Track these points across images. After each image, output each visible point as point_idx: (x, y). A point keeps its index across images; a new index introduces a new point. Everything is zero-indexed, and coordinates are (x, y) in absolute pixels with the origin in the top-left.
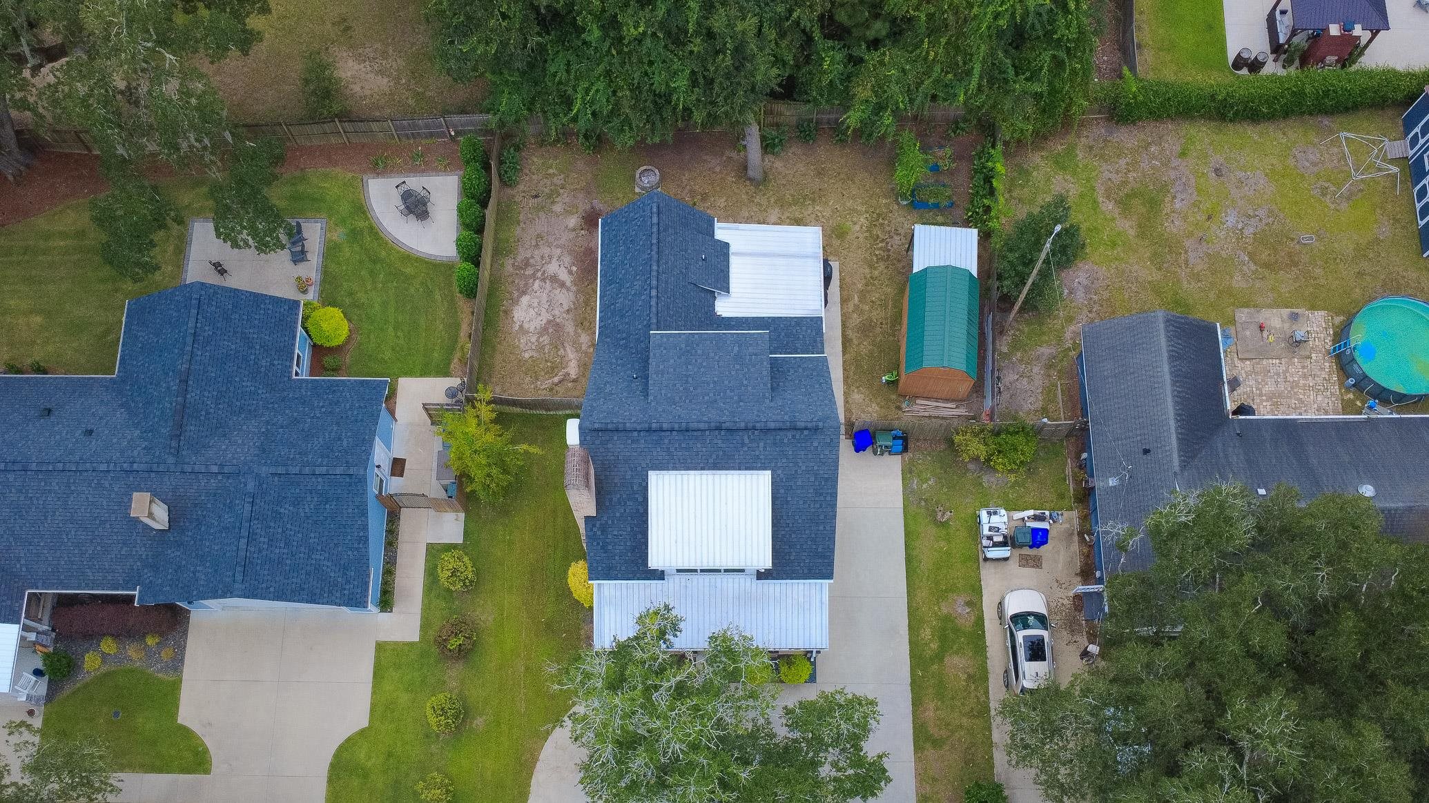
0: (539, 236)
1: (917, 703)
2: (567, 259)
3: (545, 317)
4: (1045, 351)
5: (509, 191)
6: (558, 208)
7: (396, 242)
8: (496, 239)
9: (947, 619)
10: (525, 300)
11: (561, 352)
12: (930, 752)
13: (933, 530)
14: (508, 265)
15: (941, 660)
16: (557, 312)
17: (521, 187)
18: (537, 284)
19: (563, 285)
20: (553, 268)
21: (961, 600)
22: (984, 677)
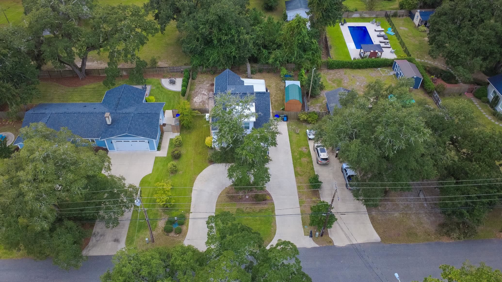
0: (200, 88)
1: (295, 167)
2: (207, 91)
3: (201, 100)
4: (319, 104)
5: (193, 81)
6: (205, 83)
7: (168, 89)
8: (190, 88)
9: (301, 151)
10: (196, 97)
11: (205, 105)
12: (299, 177)
13: (295, 135)
14: (193, 92)
15: (300, 159)
16: (204, 99)
17: (196, 80)
18: (199, 95)
19: (205, 95)
20: (203, 92)
21: (304, 148)
22: (311, 162)
